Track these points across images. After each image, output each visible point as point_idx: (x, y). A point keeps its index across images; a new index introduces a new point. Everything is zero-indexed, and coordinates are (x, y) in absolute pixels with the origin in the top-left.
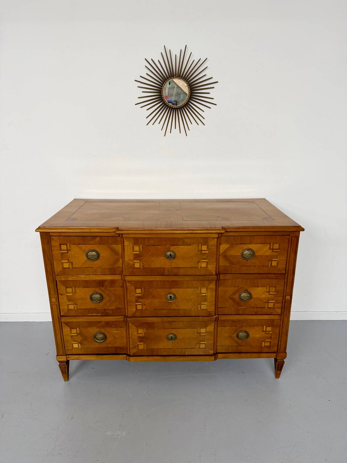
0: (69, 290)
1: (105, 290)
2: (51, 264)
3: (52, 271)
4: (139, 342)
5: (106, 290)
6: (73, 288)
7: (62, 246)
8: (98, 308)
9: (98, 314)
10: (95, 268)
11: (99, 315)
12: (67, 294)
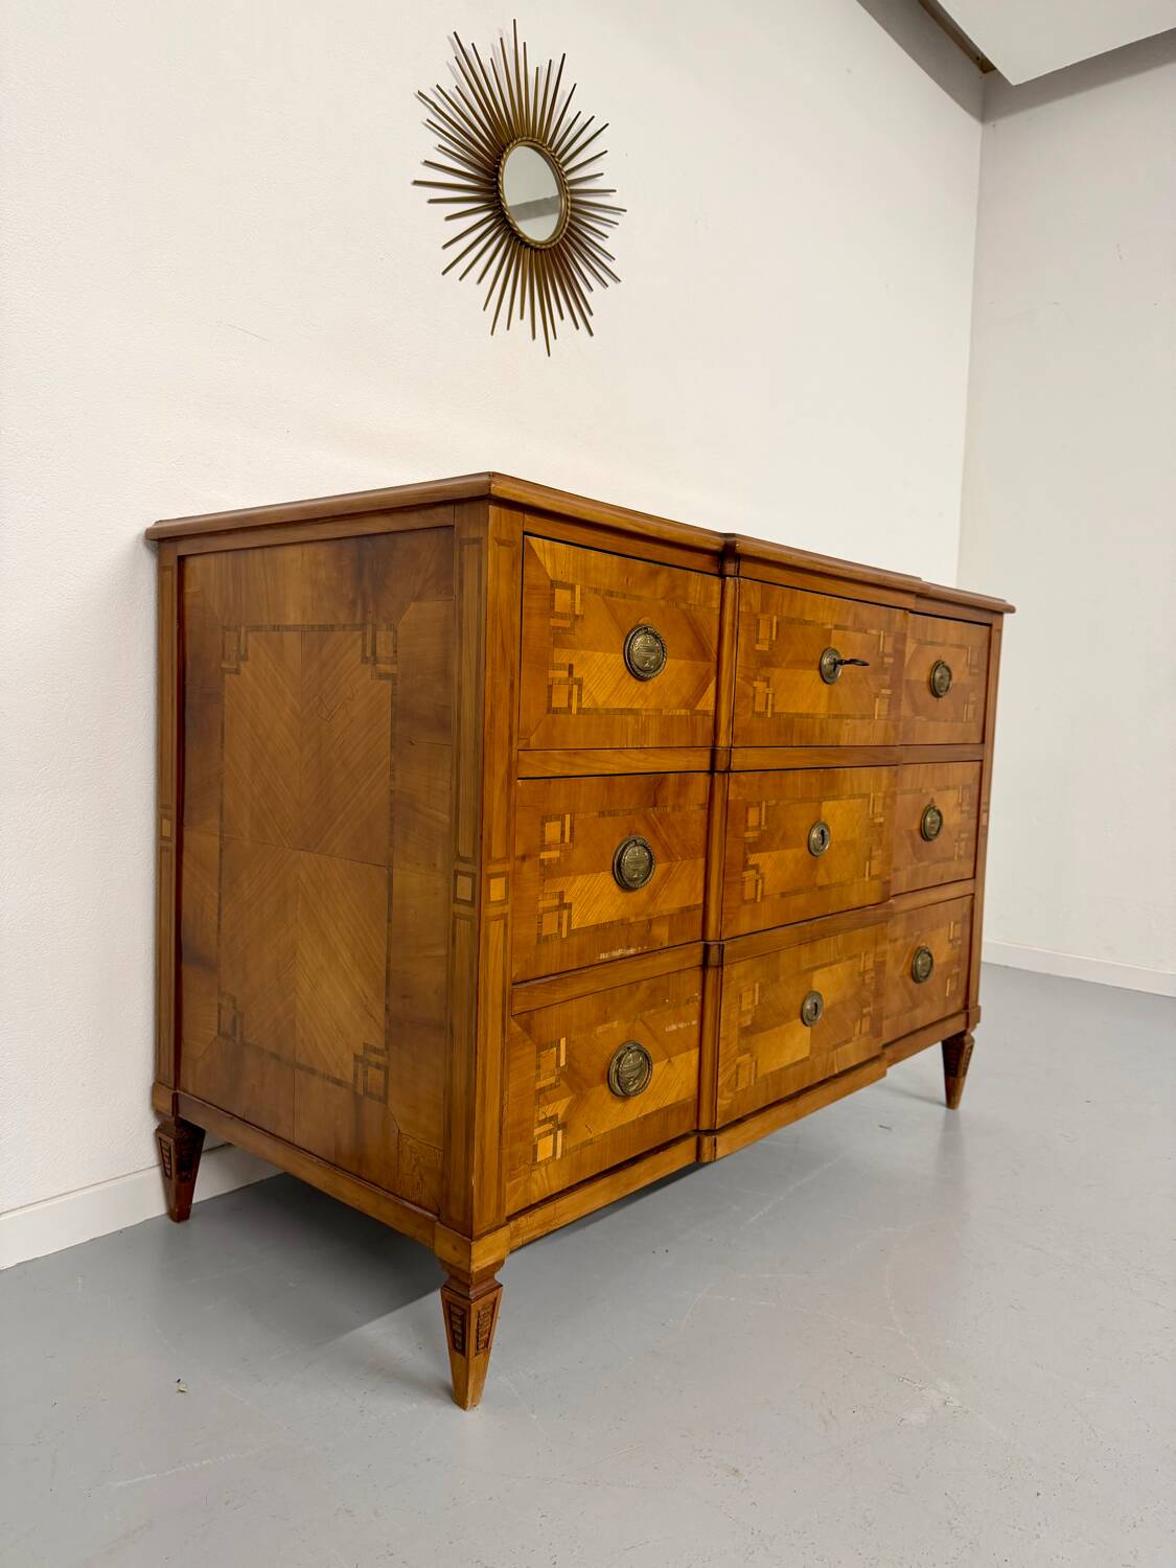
0: (552, 830)
1: (659, 826)
2: (512, 686)
3: (510, 727)
4: (740, 1056)
5: (661, 823)
6: (568, 817)
7: (558, 591)
8: (633, 920)
9: (629, 947)
10: (644, 713)
11: (632, 951)
12: (544, 855)
